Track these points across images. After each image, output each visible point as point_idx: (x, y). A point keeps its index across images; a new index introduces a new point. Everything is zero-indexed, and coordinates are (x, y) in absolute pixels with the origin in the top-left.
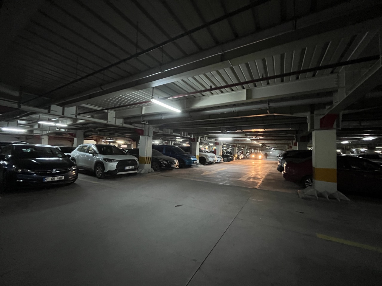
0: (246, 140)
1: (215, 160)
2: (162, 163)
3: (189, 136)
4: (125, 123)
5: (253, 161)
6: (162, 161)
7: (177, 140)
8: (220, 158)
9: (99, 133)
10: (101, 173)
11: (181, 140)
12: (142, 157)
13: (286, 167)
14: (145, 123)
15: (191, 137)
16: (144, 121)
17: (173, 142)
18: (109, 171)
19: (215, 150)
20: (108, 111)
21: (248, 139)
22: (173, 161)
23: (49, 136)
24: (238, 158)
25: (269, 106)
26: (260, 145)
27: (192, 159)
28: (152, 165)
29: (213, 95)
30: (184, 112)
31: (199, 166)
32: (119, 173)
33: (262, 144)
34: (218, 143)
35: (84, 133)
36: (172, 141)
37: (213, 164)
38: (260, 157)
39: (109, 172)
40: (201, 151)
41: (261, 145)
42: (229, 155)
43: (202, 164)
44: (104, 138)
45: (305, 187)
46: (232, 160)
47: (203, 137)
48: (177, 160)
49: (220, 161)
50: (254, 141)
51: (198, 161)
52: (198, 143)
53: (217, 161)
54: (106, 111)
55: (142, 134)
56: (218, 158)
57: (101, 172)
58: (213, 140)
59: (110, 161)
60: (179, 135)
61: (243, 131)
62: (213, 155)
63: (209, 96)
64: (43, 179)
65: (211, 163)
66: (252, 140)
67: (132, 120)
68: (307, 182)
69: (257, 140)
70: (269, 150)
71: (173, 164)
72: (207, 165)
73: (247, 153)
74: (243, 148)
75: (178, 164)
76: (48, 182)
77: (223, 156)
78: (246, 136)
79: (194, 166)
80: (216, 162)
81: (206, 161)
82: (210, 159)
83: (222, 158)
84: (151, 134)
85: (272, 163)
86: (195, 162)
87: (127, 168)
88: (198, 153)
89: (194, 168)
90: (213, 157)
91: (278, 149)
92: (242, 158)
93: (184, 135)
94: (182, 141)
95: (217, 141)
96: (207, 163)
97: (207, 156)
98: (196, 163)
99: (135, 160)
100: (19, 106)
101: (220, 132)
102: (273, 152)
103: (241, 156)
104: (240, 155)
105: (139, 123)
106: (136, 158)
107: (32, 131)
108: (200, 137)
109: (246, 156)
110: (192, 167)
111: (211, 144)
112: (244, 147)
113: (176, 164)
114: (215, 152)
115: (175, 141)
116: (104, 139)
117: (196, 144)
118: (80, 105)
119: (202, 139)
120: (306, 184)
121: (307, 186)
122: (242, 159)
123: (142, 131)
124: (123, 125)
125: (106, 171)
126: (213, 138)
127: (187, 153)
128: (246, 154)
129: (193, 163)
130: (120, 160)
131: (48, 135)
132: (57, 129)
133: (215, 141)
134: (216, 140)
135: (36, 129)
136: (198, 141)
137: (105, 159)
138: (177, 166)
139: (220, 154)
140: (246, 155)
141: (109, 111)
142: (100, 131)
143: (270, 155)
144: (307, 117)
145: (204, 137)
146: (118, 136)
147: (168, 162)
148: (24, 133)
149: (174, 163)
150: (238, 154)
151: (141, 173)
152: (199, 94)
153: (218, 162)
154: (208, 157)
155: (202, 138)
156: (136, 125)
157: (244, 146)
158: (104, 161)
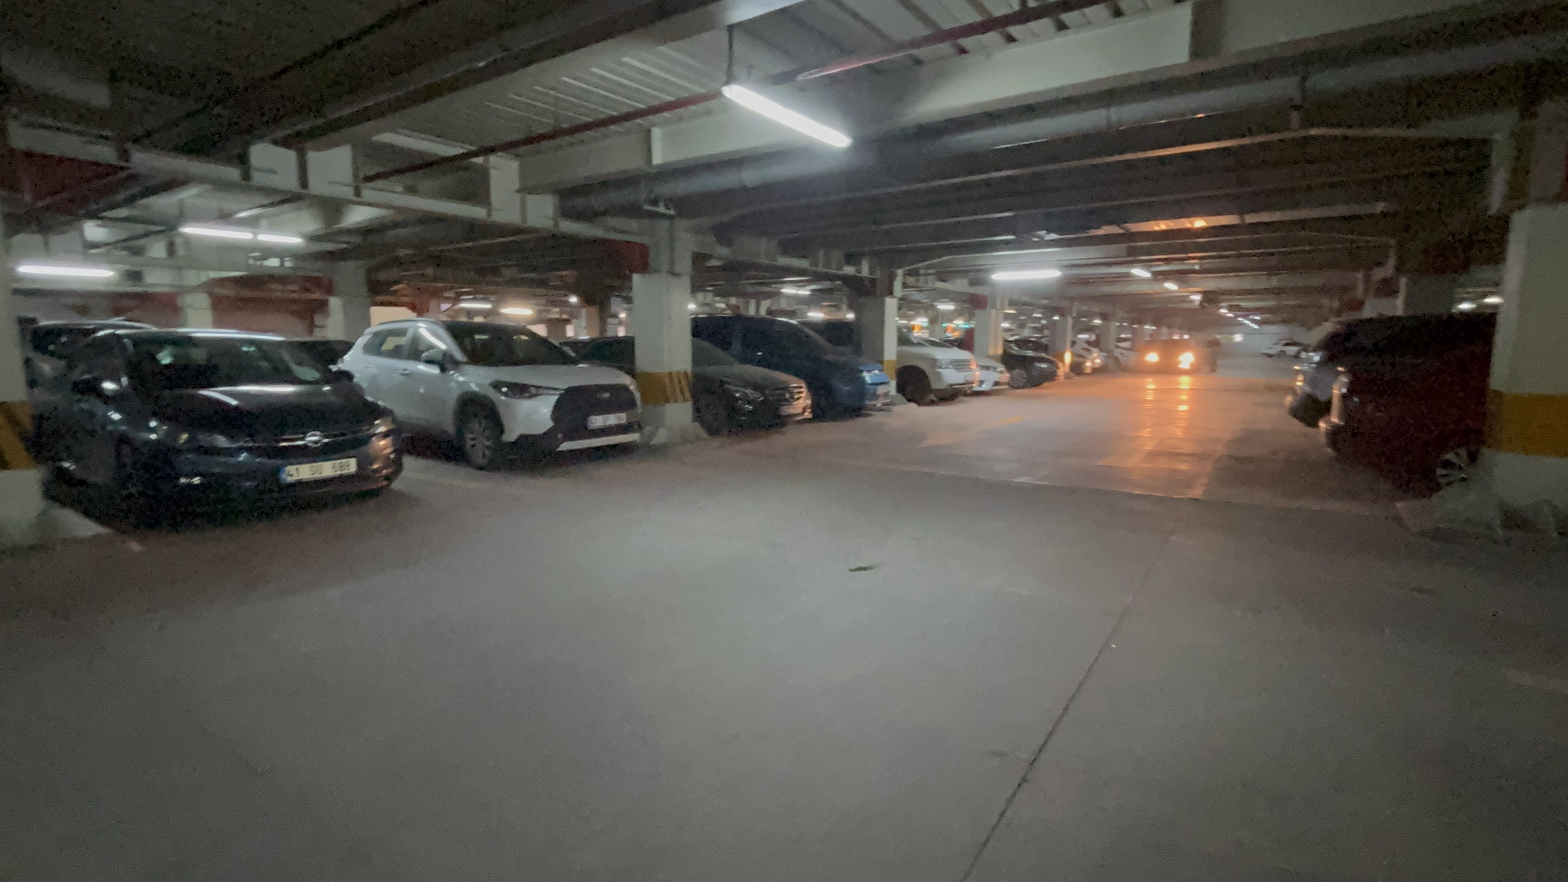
0: (1128, 275)
1: (970, 379)
2: (737, 399)
3: (849, 270)
4: (567, 213)
5: (1150, 384)
6: (738, 391)
7: (788, 290)
8: (995, 368)
9: (430, 271)
10: (488, 447)
11: (805, 292)
12: (648, 375)
13: (1344, 397)
14: (661, 209)
15: (859, 271)
16: (655, 203)
17: (765, 304)
18: (523, 438)
19: (970, 333)
20: (486, 161)
21: (1140, 272)
22: (786, 388)
23: (211, 294)
24: (1077, 369)
25: (1303, 89)
26: (1192, 301)
27: (868, 377)
28: (697, 410)
29: (1012, 45)
30: (860, 144)
31: (895, 408)
32: (566, 446)
33: (1205, 293)
34: (985, 298)
35: (369, 271)
36: (759, 297)
37: (961, 398)
38: (1186, 359)
39: (526, 442)
40: (904, 339)
41: (1197, 298)
42: (1030, 353)
43: (909, 400)
44: (447, 295)
45: (1433, 487)
46: (1050, 376)
47: (914, 273)
48: (803, 385)
49: (997, 383)
50: (1167, 279)
51: (892, 388)
52: (891, 304)
53: (981, 382)
54: (479, 160)
55: (644, 268)
56: (984, 372)
57: (488, 443)
58: (960, 285)
59: (520, 390)
60: (803, 263)
61: (1127, 230)
62: (964, 355)
63: (989, 56)
64: (276, 472)
65: (950, 395)
66: (1156, 274)
67: (597, 202)
68: (1448, 464)
69: (1179, 276)
70: (1231, 325)
71: (787, 400)
72: (932, 403)
73: (1119, 344)
74: (1097, 322)
75: (809, 402)
76: (300, 483)
77: (1009, 360)
78: (1133, 256)
79: (874, 408)
80: (976, 388)
81: (929, 383)
82: (951, 377)
83: (1002, 368)
84: (685, 265)
85: (1250, 389)
86: (881, 390)
87: (597, 421)
88: (891, 350)
89: (877, 418)
90: (960, 365)
91: (1279, 318)
92: (1097, 366)
93: (827, 265)
94: (808, 293)
95: (978, 290)
96: (932, 397)
97: (934, 362)
98: (886, 395)
99: (625, 388)
100: (125, 155)
101: (1007, 242)
102: (1248, 333)
103: (1093, 361)
104: (1084, 353)
105: (632, 211)
106: (626, 380)
107: (135, 276)
108: (900, 272)
109: (1117, 360)
110: (870, 415)
111: (946, 307)
112: (1104, 317)
113: (801, 401)
114: (965, 342)
115: (777, 295)
116: (447, 298)
117: (883, 305)
118: (374, 138)
119: (911, 280)
120: (1440, 471)
121: (1443, 481)
122: (1096, 371)
123: (644, 248)
124: (556, 225)
125: (510, 436)
126: (963, 273)
127: (841, 349)
128: (1118, 347)
129: (875, 396)
130: (566, 387)
131: (210, 287)
132: (251, 262)
133: (972, 290)
134: (973, 283)
135: (156, 263)
136: (890, 293)
137: (497, 386)
138: (804, 410)
139: (991, 352)
140: (1117, 353)
141: (493, 159)
142: (438, 261)
143: (1233, 352)
144: (1497, 137)
145: (918, 268)
146: (514, 283)
147: (763, 395)
148: (106, 284)
149: (792, 398)
150: (1078, 349)
151: (652, 443)
152: (945, 48)
153: (985, 387)
154: (940, 367)
155: (910, 275)
156: (612, 221)
157: (1107, 309)
158: (492, 394)
